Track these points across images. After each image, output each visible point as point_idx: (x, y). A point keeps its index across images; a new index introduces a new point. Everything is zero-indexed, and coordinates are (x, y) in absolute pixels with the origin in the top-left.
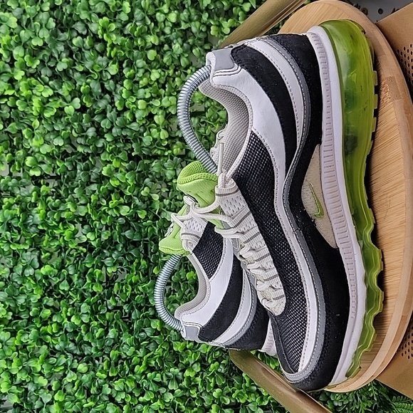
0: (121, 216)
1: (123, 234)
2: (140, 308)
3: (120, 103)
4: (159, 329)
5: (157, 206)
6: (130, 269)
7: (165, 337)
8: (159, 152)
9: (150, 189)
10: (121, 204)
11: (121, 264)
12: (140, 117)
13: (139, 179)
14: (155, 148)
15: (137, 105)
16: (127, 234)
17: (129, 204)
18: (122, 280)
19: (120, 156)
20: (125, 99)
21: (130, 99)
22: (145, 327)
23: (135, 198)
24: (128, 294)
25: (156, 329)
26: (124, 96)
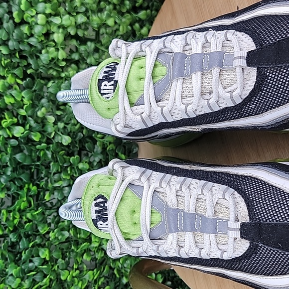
0: (14, 137)
1: (14, 157)
2: (27, 236)
3: (18, 15)
4: (48, 259)
5: (50, 129)
8: (55, 73)
9: (47, 110)
10: (14, 124)
12: (39, 32)
14: (51, 68)
15: (36, 19)
16: (18, 157)
17: (23, 125)
18: (9, 207)
19: (16, 72)
20: (23, 11)
21: (29, 12)
22: (33, 257)
23: (30, 118)
24: (16, 221)
25: (45, 259)
26: (23, 7)
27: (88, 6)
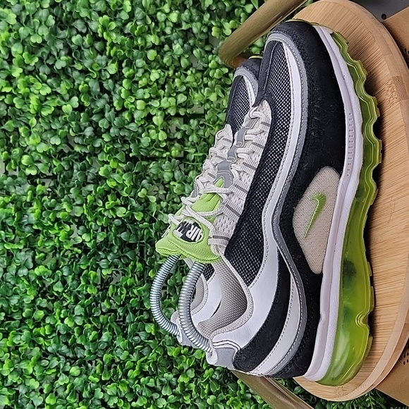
0: (117, 218)
1: (118, 236)
2: (134, 312)
3: (118, 103)
4: (153, 334)
5: (154, 209)
6: (125, 271)
7: (160, 342)
8: (157, 154)
9: (147, 190)
10: (117, 206)
11: (116, 266)
12: (139, 117)
13: (136, 181)
14: (153, 149)
15: (136, 106)
16: (123, 236)
17: (125, 206)
18: (117, 283)
19: (118, 156)
20: (123, 99)
21: (129, 100)
22: (139, 331)
23: (132, 199)
24: (123, 297)
25: (150, 333)
26: (123, 96)
27: (188, 85)
